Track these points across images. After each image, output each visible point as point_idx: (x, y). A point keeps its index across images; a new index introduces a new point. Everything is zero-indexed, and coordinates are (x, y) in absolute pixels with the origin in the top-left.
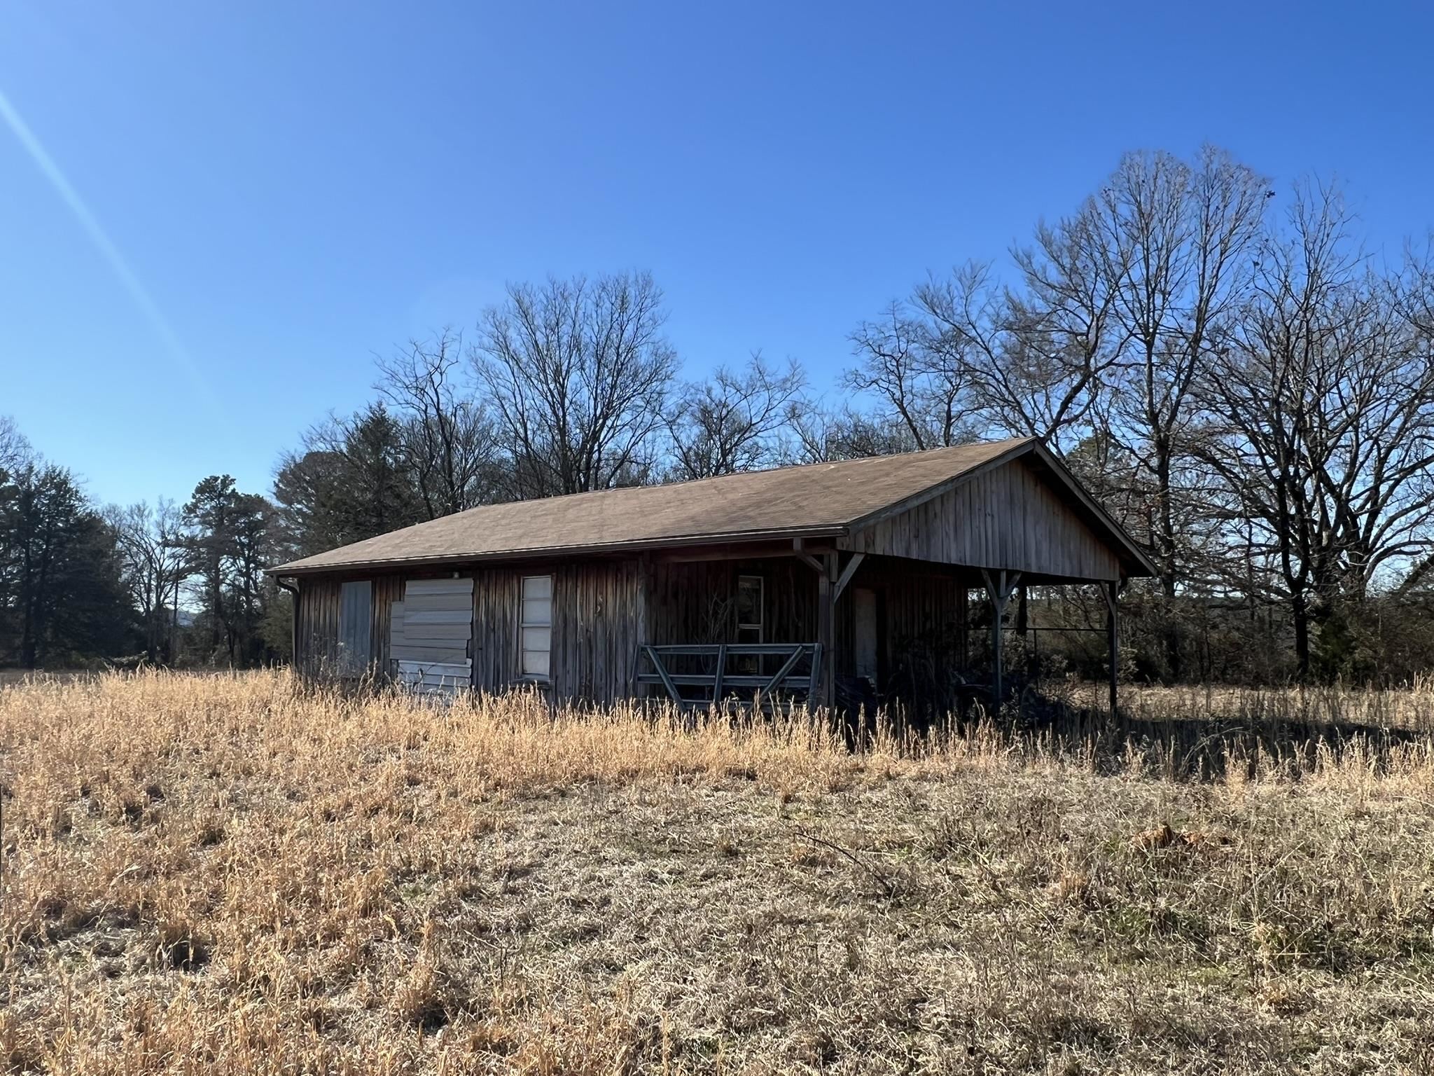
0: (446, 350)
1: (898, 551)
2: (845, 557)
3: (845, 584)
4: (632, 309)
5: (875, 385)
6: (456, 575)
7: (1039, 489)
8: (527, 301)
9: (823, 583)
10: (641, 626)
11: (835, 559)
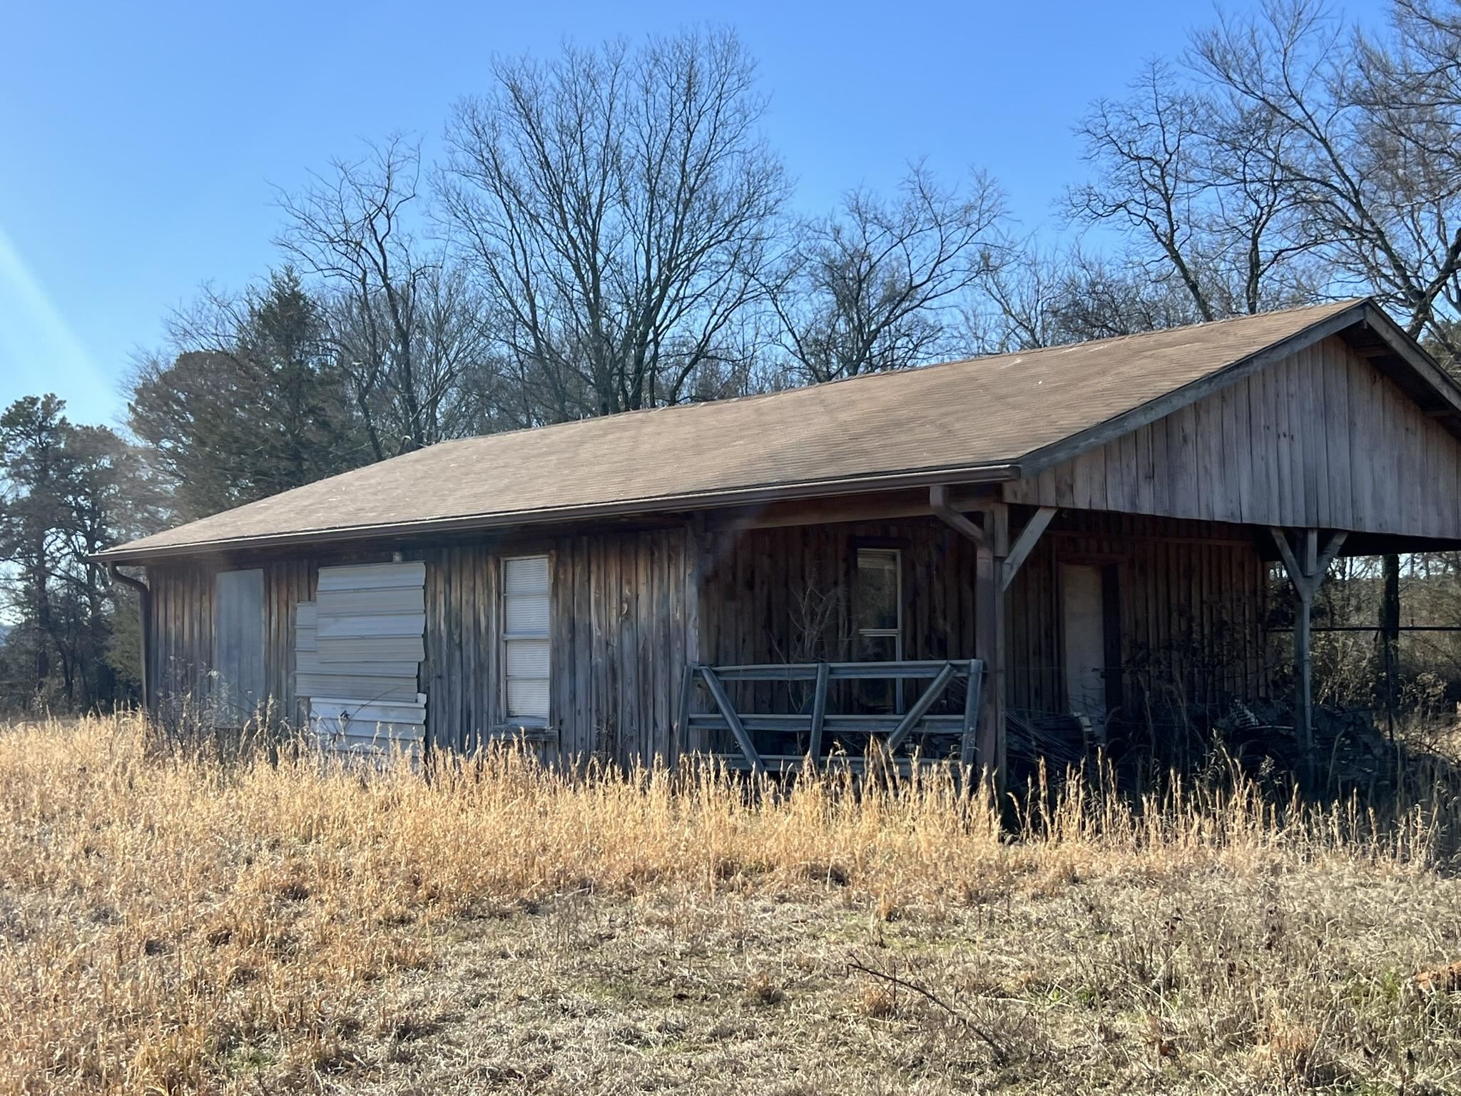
0: (395, 177)
1: (1117, 502)
2: (1020, 515)
3: (1021, 560)
4: (706, 96)
5: (1122, 212)
6: (397, 558)
7: (1379, 386)
8: (527, 86)
9: (983, 559)
10: (693, 634)
11: (1001, 518)
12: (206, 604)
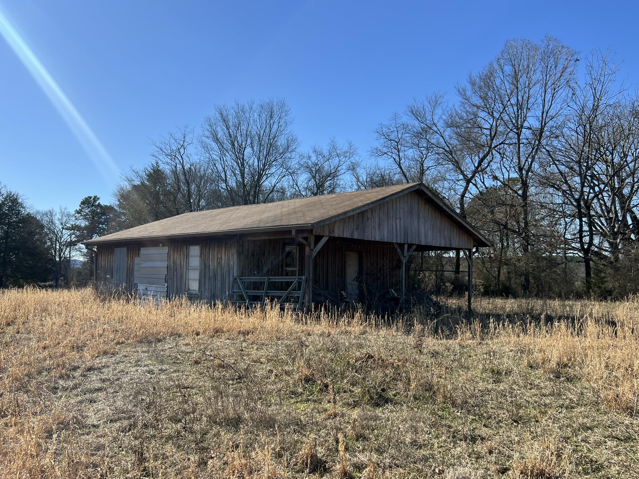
0: (186, 137)
1: (347, 235)
2: (318, 238)
3: (318, 250)
4: (276, 118)
5: (385, 155)
6: (161, 245)
7: (427, 206)
8: (225, 113)
9: (307, 249)
10: (235, 268)
11: (312, 239)
12: (112, 257)
